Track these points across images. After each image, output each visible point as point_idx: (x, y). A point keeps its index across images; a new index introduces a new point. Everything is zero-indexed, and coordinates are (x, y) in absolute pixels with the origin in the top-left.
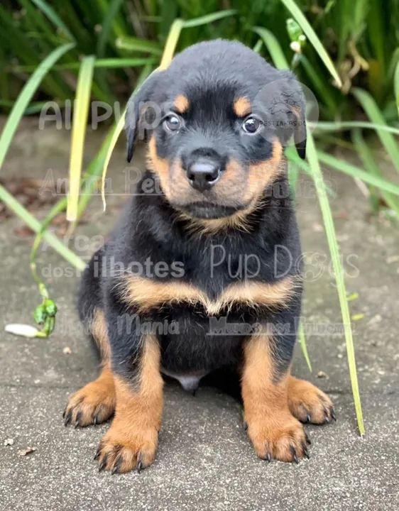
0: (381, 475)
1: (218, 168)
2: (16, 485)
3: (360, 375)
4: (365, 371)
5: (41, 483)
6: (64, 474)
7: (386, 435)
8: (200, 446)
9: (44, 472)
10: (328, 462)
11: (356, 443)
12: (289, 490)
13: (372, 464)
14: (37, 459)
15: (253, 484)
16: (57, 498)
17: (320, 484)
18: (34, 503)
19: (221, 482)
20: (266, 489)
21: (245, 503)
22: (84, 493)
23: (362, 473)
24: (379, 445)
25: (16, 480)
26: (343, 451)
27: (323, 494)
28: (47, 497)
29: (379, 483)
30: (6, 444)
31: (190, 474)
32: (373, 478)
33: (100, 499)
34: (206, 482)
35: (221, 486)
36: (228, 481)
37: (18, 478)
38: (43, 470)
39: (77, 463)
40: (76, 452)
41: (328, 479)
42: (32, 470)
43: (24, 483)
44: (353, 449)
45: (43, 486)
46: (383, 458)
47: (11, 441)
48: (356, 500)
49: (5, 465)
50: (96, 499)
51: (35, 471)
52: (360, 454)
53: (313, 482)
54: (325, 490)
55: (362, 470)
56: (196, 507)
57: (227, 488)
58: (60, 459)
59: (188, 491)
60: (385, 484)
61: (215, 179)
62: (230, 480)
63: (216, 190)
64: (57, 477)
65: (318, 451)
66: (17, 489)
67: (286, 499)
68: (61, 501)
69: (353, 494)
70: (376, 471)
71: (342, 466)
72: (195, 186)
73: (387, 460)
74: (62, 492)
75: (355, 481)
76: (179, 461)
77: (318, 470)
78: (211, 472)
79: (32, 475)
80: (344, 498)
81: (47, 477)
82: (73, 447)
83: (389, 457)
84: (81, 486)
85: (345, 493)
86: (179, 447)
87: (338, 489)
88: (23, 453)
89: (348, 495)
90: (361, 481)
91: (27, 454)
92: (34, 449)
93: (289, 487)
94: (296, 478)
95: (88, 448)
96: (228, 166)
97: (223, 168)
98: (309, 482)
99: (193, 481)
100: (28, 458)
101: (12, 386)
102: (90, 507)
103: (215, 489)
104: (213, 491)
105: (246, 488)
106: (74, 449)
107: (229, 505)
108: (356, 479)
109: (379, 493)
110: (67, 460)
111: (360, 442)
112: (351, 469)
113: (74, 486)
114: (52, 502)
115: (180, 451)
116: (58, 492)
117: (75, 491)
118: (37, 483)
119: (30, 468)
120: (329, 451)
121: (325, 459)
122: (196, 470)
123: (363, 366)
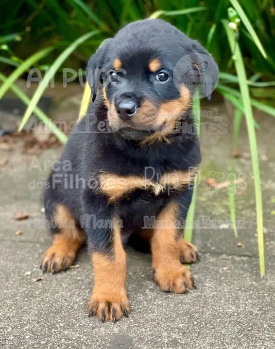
0: (261, 304)
1: (135, 106)
2: (27, 297)
3: (266, 247)
4: (271, 244)
5: (42, 297)
6: (58, 293)
7: (272, 282)
8: (147, 282)
9: (45, 291)
10: (228, 295)
11: (251, 285)
12: (198, 310)
13: (257, 298)
14: (43, 284)
15: (175, 305)
16: (50, 306)
17: (219, 307)
18: (35, 308)
19: (155, 303)
20: (183, 309)
21: (167, 315)
22: (66, 304)
23: (249, 302)
24: (265, 287)
25: (26, 294)
26: (240, 290)
27: (219, 313)
28: (44, 305)
29: (258, 309)
30: (25, 274)
31: (136, 298)
32: (256, 306)
33: (76, 308)
34: (145, 303)
35: (155, 305)
36: (159, 303)
37: (28, 293)
38: (45, 290)
39: (67, 288)
40: (68, 281)
41: (225, 304)
42: (38, 290)
43: (31, 296)
44: (247, 289)
45: (42, 299)
46: (266, 295)
47: (29, 273)
48: (240, 317)
49: (23, 286)
50: (73, 308)
51: (40, 290)
52: (251, 292)
53: (215, 306)
54: (221, 311)
55: (249, 301)
56: (135, 316)
57: (158, 306)
58: (57, 285)
59: (132, 307)
60: (262, 310)
61: (133, 113)
62: (161, 302)
63: (135, 120)
64: (53, 294)
65: (223, 289)
66: (26, 299)
67: (194, 314)
68: (51, 308)
69: (239, 314)
70: (259, 302)
71: (237, 298)
72: (121, 118)
73: (268, 296)
74: (53, 302)
75: (242, 307)
76: (132, 290)
77: (220, 299)
78: (150, 297)
79: (37, 292)
80: (232, 315)
81: (46, 294)
82: (66, 278)
83: (270, 294)
84: (66, 300)
85: (234, 313)
86: (134, 282)
87: (230, 310)
88: (35, 280)
89: (236, 314)
90: (247, 307)
91: (38, 281)
92: (42, 278)
93: (198, 308)
94: (205, 303)
95: (76, 280)
96: (142, 105)
97: (139, 106)
98: (212, 305)
99: (137, 301)
100: (37, 283)
101: (38, 243)
102: (69, 312)
103: (150, 307)
104: (148, 308)
105: (170, 307)
106: (67, 280)
107: (156, 316)
108: (244, 305)
109: (257, 314)
110: (61, 285)
111: (253, 285)
112: (243, 300)
113: (62, 300)
114: (45, 308)
115: (134, 284)
116: (51, 302)
117: (62, 303)
118: (39, 297)
119: (37, 288)
120: (231, 289)
121: (227, 294)
122: (141, 295)
123: (269, 241)
